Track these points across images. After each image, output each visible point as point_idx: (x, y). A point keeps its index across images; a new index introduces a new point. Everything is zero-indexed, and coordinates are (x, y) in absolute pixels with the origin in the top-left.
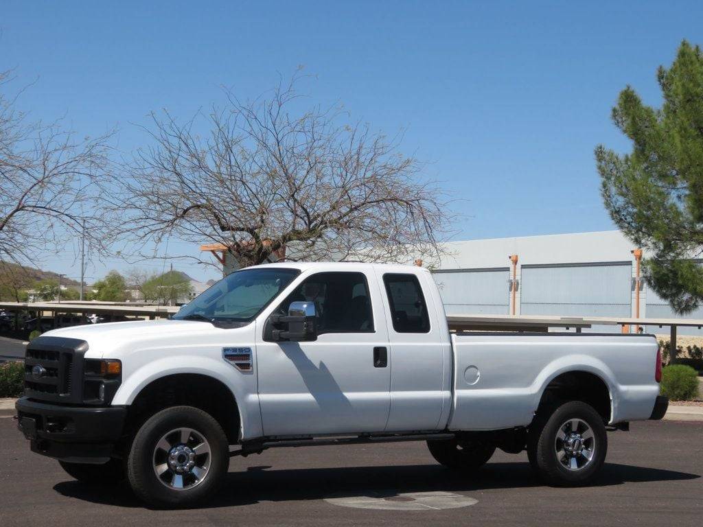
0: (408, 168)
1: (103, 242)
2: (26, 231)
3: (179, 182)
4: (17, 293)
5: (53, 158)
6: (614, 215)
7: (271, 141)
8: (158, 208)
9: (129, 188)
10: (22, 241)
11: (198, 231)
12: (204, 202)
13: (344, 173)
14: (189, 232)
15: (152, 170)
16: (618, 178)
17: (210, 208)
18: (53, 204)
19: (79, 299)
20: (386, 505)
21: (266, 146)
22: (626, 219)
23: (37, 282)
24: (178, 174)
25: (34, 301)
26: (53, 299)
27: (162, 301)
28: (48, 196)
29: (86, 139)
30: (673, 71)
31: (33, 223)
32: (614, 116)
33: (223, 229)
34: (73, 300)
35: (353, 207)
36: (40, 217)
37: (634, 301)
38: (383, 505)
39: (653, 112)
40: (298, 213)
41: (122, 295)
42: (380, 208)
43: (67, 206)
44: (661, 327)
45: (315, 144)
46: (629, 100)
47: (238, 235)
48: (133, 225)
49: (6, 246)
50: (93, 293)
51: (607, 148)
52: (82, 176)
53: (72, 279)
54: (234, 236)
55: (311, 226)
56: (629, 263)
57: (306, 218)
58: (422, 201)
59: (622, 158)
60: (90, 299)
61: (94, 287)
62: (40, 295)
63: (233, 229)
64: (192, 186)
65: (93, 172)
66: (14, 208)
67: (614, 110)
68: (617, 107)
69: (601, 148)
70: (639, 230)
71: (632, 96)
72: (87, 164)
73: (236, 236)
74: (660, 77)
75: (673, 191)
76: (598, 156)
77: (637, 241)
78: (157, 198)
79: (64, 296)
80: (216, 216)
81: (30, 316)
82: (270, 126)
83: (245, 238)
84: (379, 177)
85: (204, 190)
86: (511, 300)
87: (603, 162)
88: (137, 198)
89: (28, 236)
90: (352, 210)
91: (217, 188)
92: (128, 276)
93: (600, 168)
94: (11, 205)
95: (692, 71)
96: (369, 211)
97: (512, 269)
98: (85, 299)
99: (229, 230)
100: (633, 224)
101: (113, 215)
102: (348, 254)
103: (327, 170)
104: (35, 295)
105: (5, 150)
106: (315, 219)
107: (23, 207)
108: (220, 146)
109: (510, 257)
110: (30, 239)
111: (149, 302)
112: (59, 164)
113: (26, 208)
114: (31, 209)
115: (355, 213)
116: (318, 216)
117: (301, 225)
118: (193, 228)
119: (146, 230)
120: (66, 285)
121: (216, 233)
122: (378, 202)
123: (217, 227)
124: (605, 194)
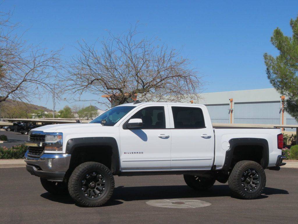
0: (185, 63)
1: (59, 94)
2: (27, 90)
3: (89, 69)
4: (27, 115)
5: (37, 59)
6: (272, 82)
7: (127, 52)
9: (69, 72)
10: (25, 94)
11: (98, 89)
12: (100, 77)
13: (158, 65)
15: (78, 65)
16: (273, 67)
17: (103, 80)
18: (38, 78)
19: (52, 117)
20: (172, 206)
21: (126, 54)
22: (277, 83)
23: (36, 111)
24: (89, 66)
25: (34, 118)
26: (42, 117)
27: (86, 118)
28: (36, 76)
29: (51, 52)
30: (297, 21)
31: (30, 86)
32: (272, 40)
33: (108, 89)
34: (50, 118)
35: (162, 79)
36: (33, 84)
37: (281, 117)
38: (171, 206)
39: (288, 38)
40: (139, 82)
41: (70, 116)
42: (173, 79)
43: (44, 79)
44: (292, 128)
46: (278, 33)
47: (115, 91)
48: (70, 87)
49: (19, 96)
50: (58, 115)
51: (268, 54)
52: (49, 67)
53: (50, 109)
55: (145, 87)
56: (279, 102)
57: (142, 84)
58: (191, 77)
59: (275, 58)
60: (57, 117)
61: (59, 112)
62: (37, 115)
63: (112, 89)
64: (95, 71)
65: (54, 65)
66: (22, 80)
67: (272, 38)
68: (273, 37)
69: (266, 54)
70: (282, 88)
71: (279, 32)
72: (52, 62)
73: (114, 92)
74: (291, 24)
76: (265, 57)
77: (282, 93)
78: (80, 76)
79: (47, 116)
80: (105, 84)
81: (33, 125)
82: (127, 46)
83: (117, 92)
84: (173, 66)
85: (100, 72)
86: (230, 117)
87: (267, 60)
88: (72, 76)
89: (28, 92)
91: (106, 72)
92: (73, 108)
93: (265, 62)
94: (21, 79)
96: (169, 81)
97: (230, 104)
98: (55, 117)
99: (110, 89)
100: (280, 86)
101: (63, 83)
102: (160, 99)
103: (151, 64)
104: (35, 116)
105: (18, 56)
106: (146, 84)
108: (106, 54)
109: (230, 99)
110: (29, 93)
111: (81, 118)
112: (40, 62)
113: (27, 81)
114: (29, 81)
115: (163, 82)
116: (148, 83)
117: (140, 87)
118: (96, 88)
119: (76, 89)
120: (47, 111)
121: (105, 90)
122: (172, 77)
123: (106, 88)
124: (268, 73)
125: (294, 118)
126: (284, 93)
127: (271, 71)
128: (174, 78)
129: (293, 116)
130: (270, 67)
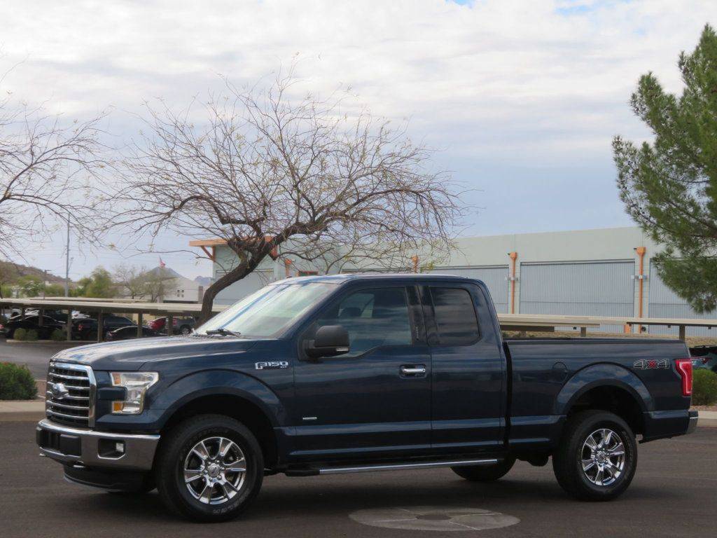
1: (96, 234)
3: (176, 172)
4: (0, 289)
6: (632, 209)
7: (272, 129)
8: (154, 199)
11: (196, 224)
12: (203, 193)
13: (350, 163)
14: (186, 225)
16: (636, 171)
17: (209, 199)
18: (41, 192)
19: (64, 295)
21: (267, 135)
22: (643, 213)
23: (20, 278)
25: (17, 297)
26: (38, 296)
27: (150, 298)
29: (75, 122)
30: (696, 55)
31: (19, 213)
32: (634, 103)
33: (223, 222)
34: (57, 296)
35: (360, 198)
37: (637, 300)
38: (415, 525)
40: (302, 205)
41: (109, 292)
42: (389, 199)
43: (56, 194)
46: (649, 86)
48: (128, 218)
50: (79, 289)
51: (624, 140)
53: (57, 276)
54: (233, 229)
55: (316, 218)
56: (631, 261)
57: (310, 211)
60: (76, 296)
61: (80, 283)
62: (24, 291)
63: (233, 222)
64: (191, 177)
67: (634, 96)
69: (618, 138)
70: (657, 225)
71: (654, 84)
74: (681, 64)
76: (616, 147)
78: (153, 190)
79: (49, 292)
80: (216, 208)
83: (246, 231)
84: (387, 166)
86: (511, 298)
87: (621, 154)
88: (132, 189)
90: (359, 202)
92: (115, 273)
93: (616, 160)
97: (511, 266)
98: (70, 295)
99: (229, 222)
103: (330, 160)
104: (18, 291)
106: (320, 210)
107: (10, 196)
109: (509, 254)
111: (136, 299)
112: (47, 150)
113: (14, 197)
114: (18, 197)
115: (363, 205)
116: (322, 208)
117: (305, 218)
118: (191, 221)
119: (142, 223)
120: (50, 281)
121: (214, 226)
122: (386, 192)
123: (217, 220)
124: (622, 186)
125: (685, 301)
126: (661, 236)
127: (630, 183)
128: (391, 195)
129: (683, 295)
130: (627, 171)
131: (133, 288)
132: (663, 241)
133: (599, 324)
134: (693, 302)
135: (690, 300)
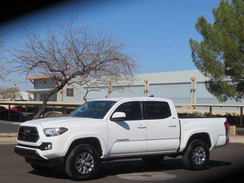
3: (34, 52)
6: (197, 64)
11: (40, 72)
15: (24, 48)
17: (46, 62)
22: (201, 66)
24: (34, 50)
30: (218, 9)
32: (196, 27)
35: (101, 62)
37: (192, 97)
39: (211, 25)
45: (87, 38)
46: (202, 21)
51: (194, 39)
55: (85, 70)
56: (190, 83)
57: (83, 67)
58: (127, 60)
59: (200, 43)
63: (55, 71)
67: (196, 25)
68: (197, 23)
69: (191, 39)
70: (206, 70)
71: (204, 19)
74: (214, 12)
75: (219, 56)
76: (190, 42)
78: (26, 59)
80: (49, 66)
82: (69, 31)
87: (192, 45)
93: (191, 47)
95: (225, 10)
96: (107, 64)
97: (146, 86)
100: (204, 68)
106: (86, 66)
109: (145, 81)
115: (102, 65)
118: (38, 71)
119: (22, 71)
123: (48, 70)
124: (193, 56)
125: (216, 98)
126: (207, 74)
127: (196, 55)
129: (215, 95)
130: (195, 51)
131: (4, 96)
132: (208, 76)
133: (182, 107)
134: (219, 98)
135: (218, 97)
